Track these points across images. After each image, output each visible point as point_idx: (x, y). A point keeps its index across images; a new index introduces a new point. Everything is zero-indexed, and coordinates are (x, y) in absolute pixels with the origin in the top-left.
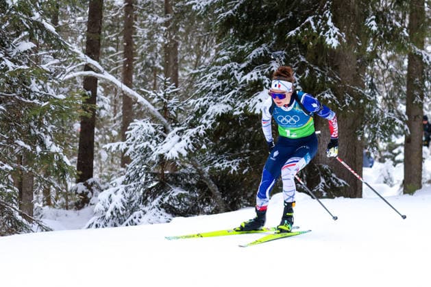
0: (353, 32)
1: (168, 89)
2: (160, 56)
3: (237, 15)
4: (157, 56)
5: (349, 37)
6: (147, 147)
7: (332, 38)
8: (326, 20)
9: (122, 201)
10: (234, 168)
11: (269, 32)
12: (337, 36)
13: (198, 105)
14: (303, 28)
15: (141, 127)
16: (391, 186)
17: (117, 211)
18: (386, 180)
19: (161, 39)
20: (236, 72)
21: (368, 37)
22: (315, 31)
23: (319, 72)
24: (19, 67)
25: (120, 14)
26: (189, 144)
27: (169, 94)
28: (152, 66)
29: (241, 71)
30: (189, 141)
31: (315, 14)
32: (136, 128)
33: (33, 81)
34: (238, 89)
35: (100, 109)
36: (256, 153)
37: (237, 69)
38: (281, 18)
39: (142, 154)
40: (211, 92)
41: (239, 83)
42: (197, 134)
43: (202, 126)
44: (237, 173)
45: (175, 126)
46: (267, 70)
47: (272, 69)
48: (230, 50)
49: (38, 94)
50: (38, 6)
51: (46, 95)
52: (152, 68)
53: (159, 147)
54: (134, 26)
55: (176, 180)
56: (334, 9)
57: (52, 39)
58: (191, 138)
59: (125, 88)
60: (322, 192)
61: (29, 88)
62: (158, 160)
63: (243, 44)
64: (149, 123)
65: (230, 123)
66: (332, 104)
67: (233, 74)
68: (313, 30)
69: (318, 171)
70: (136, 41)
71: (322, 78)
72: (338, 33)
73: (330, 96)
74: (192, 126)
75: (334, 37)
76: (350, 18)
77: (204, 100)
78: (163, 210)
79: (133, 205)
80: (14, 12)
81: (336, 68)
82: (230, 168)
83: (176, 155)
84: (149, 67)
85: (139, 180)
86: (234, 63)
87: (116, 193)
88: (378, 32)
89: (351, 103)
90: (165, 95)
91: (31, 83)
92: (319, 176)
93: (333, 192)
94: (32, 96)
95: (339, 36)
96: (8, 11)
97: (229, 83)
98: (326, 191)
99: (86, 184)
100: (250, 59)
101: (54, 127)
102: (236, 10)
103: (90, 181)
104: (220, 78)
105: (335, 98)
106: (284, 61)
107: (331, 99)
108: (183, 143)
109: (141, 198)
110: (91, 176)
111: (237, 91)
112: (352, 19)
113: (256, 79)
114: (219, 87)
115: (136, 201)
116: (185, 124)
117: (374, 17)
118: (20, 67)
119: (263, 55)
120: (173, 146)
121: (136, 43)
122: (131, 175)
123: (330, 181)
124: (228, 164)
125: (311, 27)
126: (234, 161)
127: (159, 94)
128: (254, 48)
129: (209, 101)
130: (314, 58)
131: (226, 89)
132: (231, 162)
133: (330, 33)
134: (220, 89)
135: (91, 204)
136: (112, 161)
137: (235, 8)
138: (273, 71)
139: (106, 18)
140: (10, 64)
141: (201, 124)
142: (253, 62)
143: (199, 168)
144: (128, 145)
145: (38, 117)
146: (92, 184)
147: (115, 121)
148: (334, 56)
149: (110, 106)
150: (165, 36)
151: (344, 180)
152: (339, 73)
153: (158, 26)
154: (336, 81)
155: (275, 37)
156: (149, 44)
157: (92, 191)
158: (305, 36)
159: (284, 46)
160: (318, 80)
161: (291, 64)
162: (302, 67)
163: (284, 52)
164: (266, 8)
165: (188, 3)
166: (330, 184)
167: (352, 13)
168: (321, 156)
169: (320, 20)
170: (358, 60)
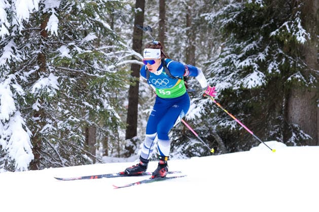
0: (315, 32)
2: (183, 56)
3: (235, 22)
4: (181, 55)
5: (313, 36)
7: (301, 37)
8: (297, 24)
10: (233, 126)
11: (257, 34)
12: (304, 35)
14: (281, 30)
19: (184, 44)
20: (234, 61)
22: (289, 32)
23: (292, 60)
24: (85, 51)
25: (155, 27)
26: (202, 110)
29: (238, 60)
30: (202, 107)
31: (289, 20)
33: (96, 62)
34: (236, 72)
35: (142, 92)
36: (249, 116)
37: (235, 59)
38: (266, 24)
40: (218, 74)
41: (237, 68)
44: (235, 130)
45: (193, 98)
46: (256, 59)
47: (260, 58)
48: (231, 47)
49: (99, 71)
50: (99, 10)
51: (104, 71)
54: (165, 35)
56: (302, 17)
57: (109, 34)
58: (204, 106)
60: (293, 143)
61: (92, 66)
63: (239, 43)
65: (231, 95)
66: (301, 82)
67: (233, 62)
68: (288, 31)
69: (291, 129)
70: (167, 45)
71: (294, 65)
72: (305, 33)
73: (300, 77)
74: (204, 97)
75: (302, 36)
76: (313, 23)
77: (213, 80)
78: (184, 154)
80: (82, 14)
81: (303, 58)
82: (230, 126)
83: (193, 117)
86: (233, 55)
89: (314, 82)
91: (94, 63)
92: (291, 132)
93: (301, 142)
94: (95, 72)
95: (305, 35)
96: (78, 13)
97: (230, 68)
98: (296, 143)
99: (132, 141)
100: (244, 51)
101: (109, 93)
102: (235, 19)
103: (135, 138)
104: (224, 65)
105: (303, 78)
106: (268, 52)
107: (300, 79)
108: (199, 109)
110: (135, 134)
111: (235, 73)
113: (249, 65)
114: (223, 71)
116: (200, 96)
119: (253, 49)
120: (192, 111)
121: (167, 47)
123: (299, 135)
124: (229, 123)
125: (286, 29)
126: (233, 121)
128: (247, 45)
129: (216, 81)
130: (288, 50)
131: (228, 72)
132: (231, 122)
133: (299, 33)
134: (224, 72)
135: (136, 154)
137: (234, 17)
138: (260, 59)
140: (79, 50)
142: (246, 54)
143: (209, 126)
145: (99, 87)
146: (136, 141)
147: (152, 100)
148: (302, 50)
149: (149, 90)
150: (187, 42)
151: (309, 134)
152: (306, 61)
153: (181, 35)
154: (304, 67)
155: (261, 38)
156: (175, 47)
157: (136, 145)
158: (283, 35)
159: (268, 43)
160: (291, 66)
161: (272, 55)
162: (280, 56)
163: (268, 47)
164: (255, 17)
165: (202, 15)
166: (299, 137)
167: (315, 19)
168: (293, 118)
169: (293, 24)
170: (318, 53)
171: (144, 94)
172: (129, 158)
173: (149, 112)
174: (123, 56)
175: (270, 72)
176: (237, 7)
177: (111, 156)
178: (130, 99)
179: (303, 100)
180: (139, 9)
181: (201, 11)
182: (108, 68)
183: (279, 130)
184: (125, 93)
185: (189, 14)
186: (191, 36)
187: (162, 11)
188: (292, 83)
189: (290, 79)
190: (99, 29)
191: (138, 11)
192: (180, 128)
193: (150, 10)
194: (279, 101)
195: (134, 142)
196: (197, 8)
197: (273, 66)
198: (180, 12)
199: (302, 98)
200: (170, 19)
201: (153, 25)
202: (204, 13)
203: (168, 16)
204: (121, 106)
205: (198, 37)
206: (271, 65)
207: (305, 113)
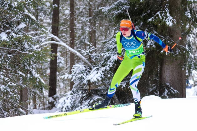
0: (179, 19)
1: (91, 49)
2: (87, 37)
3: (123, 12)
4: (86, 37)
5: (178, 21)
6: (82, 76)
7: (169, 22)
8: (166, 13)
9: (70, 103)
10: (124, 86)
11: (139, 20)
12: (171, 21)
13: (105, 56)
14: (155, 17)
15: (79, 67)
17: (68, 108)
19: (88, 29)
21: (187, 21)
22: (161, 19)
23: (163, 38)
25: (67, 17)
26: (102, 75)
27: (92, 51)
28: (84, 42)
30: (102, 73)
31: (161, 10)
32: (76, 68)
33: (26, 43)
35: (59, 63)
38: (144, 13)
39: (79, 80)
40: (112, 50)
42: (106, 70)
43: (108, 66)
44: (125, 88)
45: (95, 66)
49: (28, 49)
50: (27, 6)
51: (32, 50)
52: (84, 43)
53: (87, 77)
54: (75, 23)
55: (96, 92)
56: (170, 8)
57: (34, 23)
58: (103, 72)
59: (70, 49)
60: (166, 96)
61: (24, 46)
62: (87, 83)
64: (82, 65)
68: (160, 18)
69: (164, 86)
70: (76, 30)
71: (165, 41)
72: (172, 19)
74: (103, 66)
75: (170, 21)
76: (177, 12)
77: (109, 53)
78: (90, 106)
79: (76, 105)
80: (15, 10)
81: (171, 36)
82: (122, 86)
83: (96, 80)
84: (82, 42)
85: (78, 93)
87: (67, 99)
88: (191, 18)
89: (179, 53)
90: (90, 52)
92: (165, 88)
93: (172, 96)
94: (25, 50)
95: (172, 21)
96: (13, 9)
98: (168, 96)
99: (53, 98)
101: (36, 65)
102: (123, 10)
103: (55, 96)
108: (99, 74)
109: (79, 101)
110: (55, 93)
115: (77, 103)
116: (100, 65)
117: (189, 11)
118: (19, 36)
120: (94, 76)
121: (76, 31)
122: (74, 90)
123: (170, 91)
125: (159, 17)
126: (124, 82)
127: (87, 51)
129: (111, 54)
130: (161, 32)
132: (122, 83)
133: (168, 19)
135: (56, 107)
136: (66, 88)
139: (61, 20)
140: (14, 35)
141: (107, 65)
143: (107, 86)
144: (73, 76)
145: (29, 61)
146: (56, 98)
147: (67, 69)
148: (170, 31)
149: (64, 61)
150: (90, 28)
151: (177, 90)
152: (173, 39)
153: (86, 23)
154: (172, 43)
155: (142, 23)
156: (82, 31)
157: (56, 101)
158: (157, 21)
159: (146, 27)
163: (146, 29)
164: (137, 9)
165: (100, 8)
166: (170, 92)
167: (179, 9)
168: (166, 79)
169: (163, 13)
170: (182, 33)
171: (61, 65)
172: (51, 110)
173: (64, 77)
174: (45, 38)
175: (148, 47)
176: (124, 2)
177: (38, 109)
178: (51, 69)
179: (173, 66)
180: (55, 5)
181: (99, 6)
182: (35, 47)
183: (156, 88)
184: (47, 65)
185: (91, 8)
186: (93, 23)
187: (72, 6)
188: (164, 54)
189: (162, 51)
190: (28, 20)
191: (55, 6)
192: (86, 88)
193: (63, 5)
194: (155, 67)
195: (55, 99)
196: (96, 4)
197: (150, 43)
198: (85, 6)
199: (172, 65)
200: (77, 12)
201: (66, 16)
202: (101, 7)
203: (76, 9)
204: (45, 73)
205: (98, 23)
207: (173, 75)
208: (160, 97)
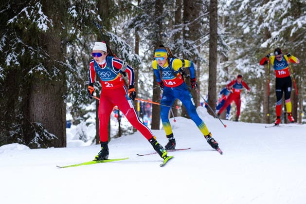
0: (58, 19)
5: (56, 23)
7: (43, 24)
8: (38, 9)
12: (46, 22)
14: (19, 17)
16: (85, 141)
18: (81, 136)
22: (29, 19)
23: (32, 51)
31: (28, 5)
38: (2, 10)
56: (43, 1)
60: (37, 144)
66: (44, 75)
68: (27, 18)
69: (33, 128)
71: (35, 55)
72: (47, 20)
73: (42, 69)
76: (55, 8)
81: (45, 47)
88: (78, 18)
89: (58, 74)
92: (34, 132)
93: (46, 143)
98: (40, 143)
105: (46, 70)
106: (5, 42)
107: (42, 71)
112: (57, 9)
117: (74, 7)
123: (43, 135)
125: (26, 16)
130: (28, 40)
133: (41, 20)
148: (43, 39)
151: (53, 134)
152: (48, 51)
154: (46, 58)
158: (22, 22)
159: (4, 32)
160: (32, 57)
161: (10, 45)
162: (19, 47)
163: (5, 36)
166: (43, 138)
167: (57, 4)
168: (36, 116)
169: (33, 10)
170: (61, 41)
175: (8, 64)
179: (47, 95)
183: (20, 130)
188: (33, 76)
189: (31, 72)
197: (11, 58)
199: (45, 93)
206: (9, 56)
207: (48, 110)
208: (26, 145)
